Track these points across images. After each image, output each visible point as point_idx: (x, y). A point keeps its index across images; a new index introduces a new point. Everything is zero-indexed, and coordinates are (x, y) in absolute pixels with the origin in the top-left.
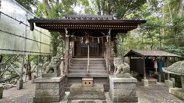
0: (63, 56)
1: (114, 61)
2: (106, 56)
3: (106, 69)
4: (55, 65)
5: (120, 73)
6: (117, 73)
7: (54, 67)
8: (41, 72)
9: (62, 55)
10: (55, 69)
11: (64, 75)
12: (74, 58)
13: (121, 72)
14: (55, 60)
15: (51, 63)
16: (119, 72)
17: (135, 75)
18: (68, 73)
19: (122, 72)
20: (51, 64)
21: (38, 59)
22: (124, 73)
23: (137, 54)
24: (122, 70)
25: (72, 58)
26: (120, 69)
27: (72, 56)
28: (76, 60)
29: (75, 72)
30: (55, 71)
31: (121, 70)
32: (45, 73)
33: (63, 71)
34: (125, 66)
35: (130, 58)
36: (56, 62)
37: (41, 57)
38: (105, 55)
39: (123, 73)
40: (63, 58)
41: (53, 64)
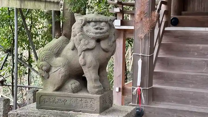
0: (122, 12)
4: (90, 57)
7: (85, 65)
8: (26, 84)
9: (117, 10)
10: (90, 74)
11: (133, 108)
12: (175, 23)
14: (91, 30)
15: (70, 45)
18: (148, 101)
20: (74, 48)
21: (13, 30)
25: (166, 25)
27: (167, 13)
28: (187, 38)
29: (182, 98)
30: (90, 85)
32: (50, 90)
33: (123, 91)
36: (93, 38)
37: (24, 19)
40: (123, 23)
41: (79, 48)
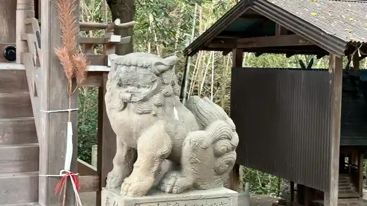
1: (111, 85)
2: (32, 38)
3: (30, 161)
5: (156, 189)
6: (136, 194)
13: (168, 184)
16: (149, 181)
17: (259, 197)
19: (174, 181)
22: (195, 187)
23: (290, 33)
24: (174, 159)
26: (163, 157)
31: (167, 164)
34: (203, 127)
35: (238, 60)
38: (28, 27)
39: (187, 189)
